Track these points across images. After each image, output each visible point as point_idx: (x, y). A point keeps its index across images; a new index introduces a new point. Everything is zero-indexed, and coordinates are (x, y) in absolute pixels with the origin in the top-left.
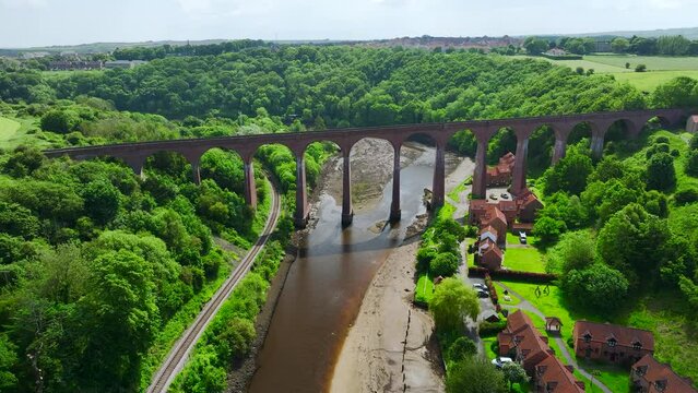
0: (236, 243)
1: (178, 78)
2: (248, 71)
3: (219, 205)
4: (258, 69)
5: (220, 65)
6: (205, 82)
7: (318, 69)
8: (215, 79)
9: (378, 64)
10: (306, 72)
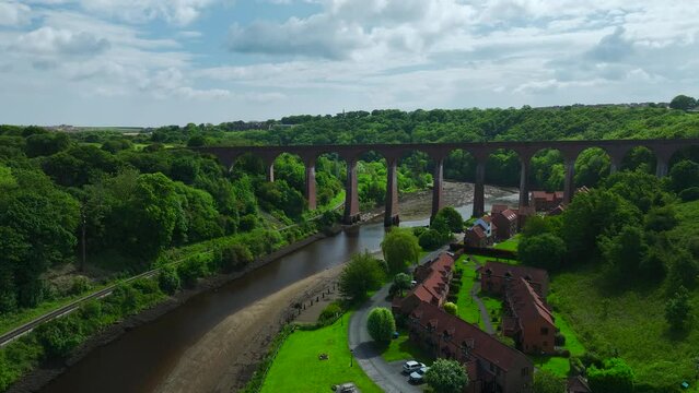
0: (281, 220)
1: (323, 136)
2: (380, 130)
3: (275, 191)
4: (390, 127)
5: (358, 125)
6: (344, 138)
7: (443, 127)
8: (351, 136)
9: (498, 122)
10: (429, 130)
